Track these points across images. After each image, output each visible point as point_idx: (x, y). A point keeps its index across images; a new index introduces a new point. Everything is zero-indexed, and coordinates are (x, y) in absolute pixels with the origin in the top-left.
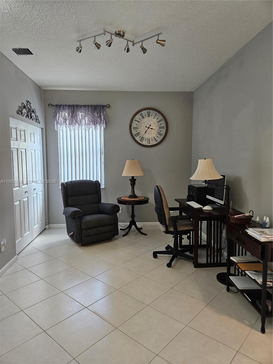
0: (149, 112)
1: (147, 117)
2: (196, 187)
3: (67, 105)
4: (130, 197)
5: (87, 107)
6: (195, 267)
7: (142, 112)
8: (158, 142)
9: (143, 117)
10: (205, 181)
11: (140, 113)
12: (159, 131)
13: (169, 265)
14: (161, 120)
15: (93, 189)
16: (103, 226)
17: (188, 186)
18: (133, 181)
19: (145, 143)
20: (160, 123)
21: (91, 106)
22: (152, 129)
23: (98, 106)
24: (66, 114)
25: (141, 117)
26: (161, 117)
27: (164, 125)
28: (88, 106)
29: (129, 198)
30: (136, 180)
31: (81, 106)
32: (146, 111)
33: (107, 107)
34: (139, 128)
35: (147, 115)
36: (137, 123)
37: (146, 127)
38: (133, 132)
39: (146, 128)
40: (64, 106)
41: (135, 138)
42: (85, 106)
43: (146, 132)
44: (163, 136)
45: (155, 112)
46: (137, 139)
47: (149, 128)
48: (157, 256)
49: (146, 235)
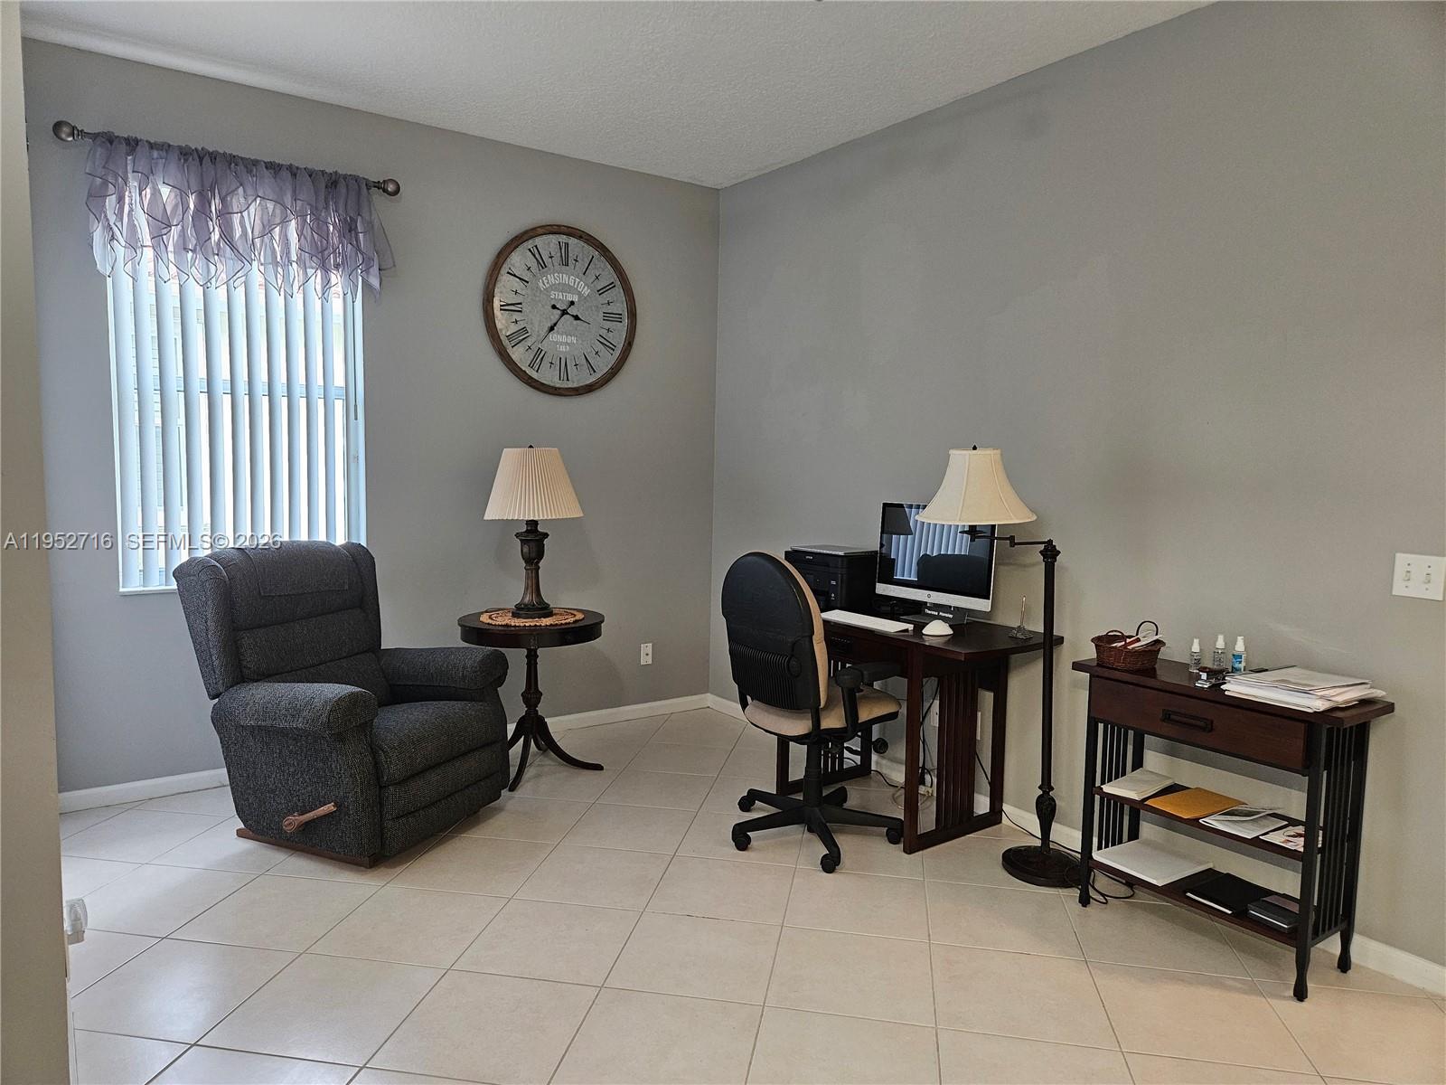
0: (567, 245)
1: (557, 267)
2: (841, 553)
3: (169, 146)
4: (519, 611)
5: (286, 174)
6: (909, 850)
7: (539, 241)
8: (599, 375)
9: (542, 265)
10: (973, 531)
11: (529, 244)
12: (604, 332)
13: (831, 863)
14: (612, 286)
15: (346, 587)
16: (465, 754)
17: (786, 552)
18: (533, 538)
19: (548, 376)
20: (607, 296)
21: (311, 174)
22: (577, 318)
23: (345, 177)
24: (165, 191)
25: (532, 262)
26: (609, 275)
27: (620, 307)
28: (293, 171)
29: (515, 615)
30: (546, 535)
31: (251, 165)
32: (554, 239)
33: (385, 191)
34: (525, 308)
35: (557, 259)
36: (516, 284)
37: (554, 307)
38: (499, 326)
39: (555, 311)
40: (152, 146)
41: (510, 351)
42: (274, 168)
43: (552, 329)
44: (617, 353)
45: (585, 245)
46: (518, 354)
47: (564, 312)
48: (749, 839)
49: (598, 767)
